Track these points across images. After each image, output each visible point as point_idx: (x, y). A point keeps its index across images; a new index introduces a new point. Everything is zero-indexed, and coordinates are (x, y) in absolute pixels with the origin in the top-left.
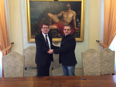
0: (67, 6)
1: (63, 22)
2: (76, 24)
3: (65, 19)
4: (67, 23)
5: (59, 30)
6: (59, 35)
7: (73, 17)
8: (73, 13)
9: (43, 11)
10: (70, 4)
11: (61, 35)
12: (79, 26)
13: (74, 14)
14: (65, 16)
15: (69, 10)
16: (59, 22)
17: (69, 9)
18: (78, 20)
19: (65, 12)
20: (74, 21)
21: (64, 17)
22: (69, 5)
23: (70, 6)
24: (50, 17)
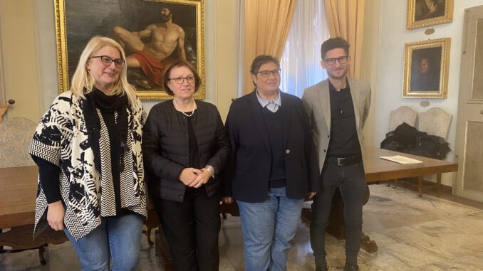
0: (163, 12)
1: (154, 51)
2: (187, 58)
3: (159, 44)
4: (165, 53)
5: (143, 69)
6: (146, 82)
7: (178, 40)
8: (177, 31)
9: (101, 21)
10: (170, 10)
11: (150, 84)
13: (179, 33)
14: (159, 37)
15: (167, 23)
16: (143, 51)
17: (167, 21)
18: (190, 49)
19: (158, 26)
20: (181, 50)
21: (155, 40)
22: (168, 12)
23: (170, 14)
24: (121, 36)
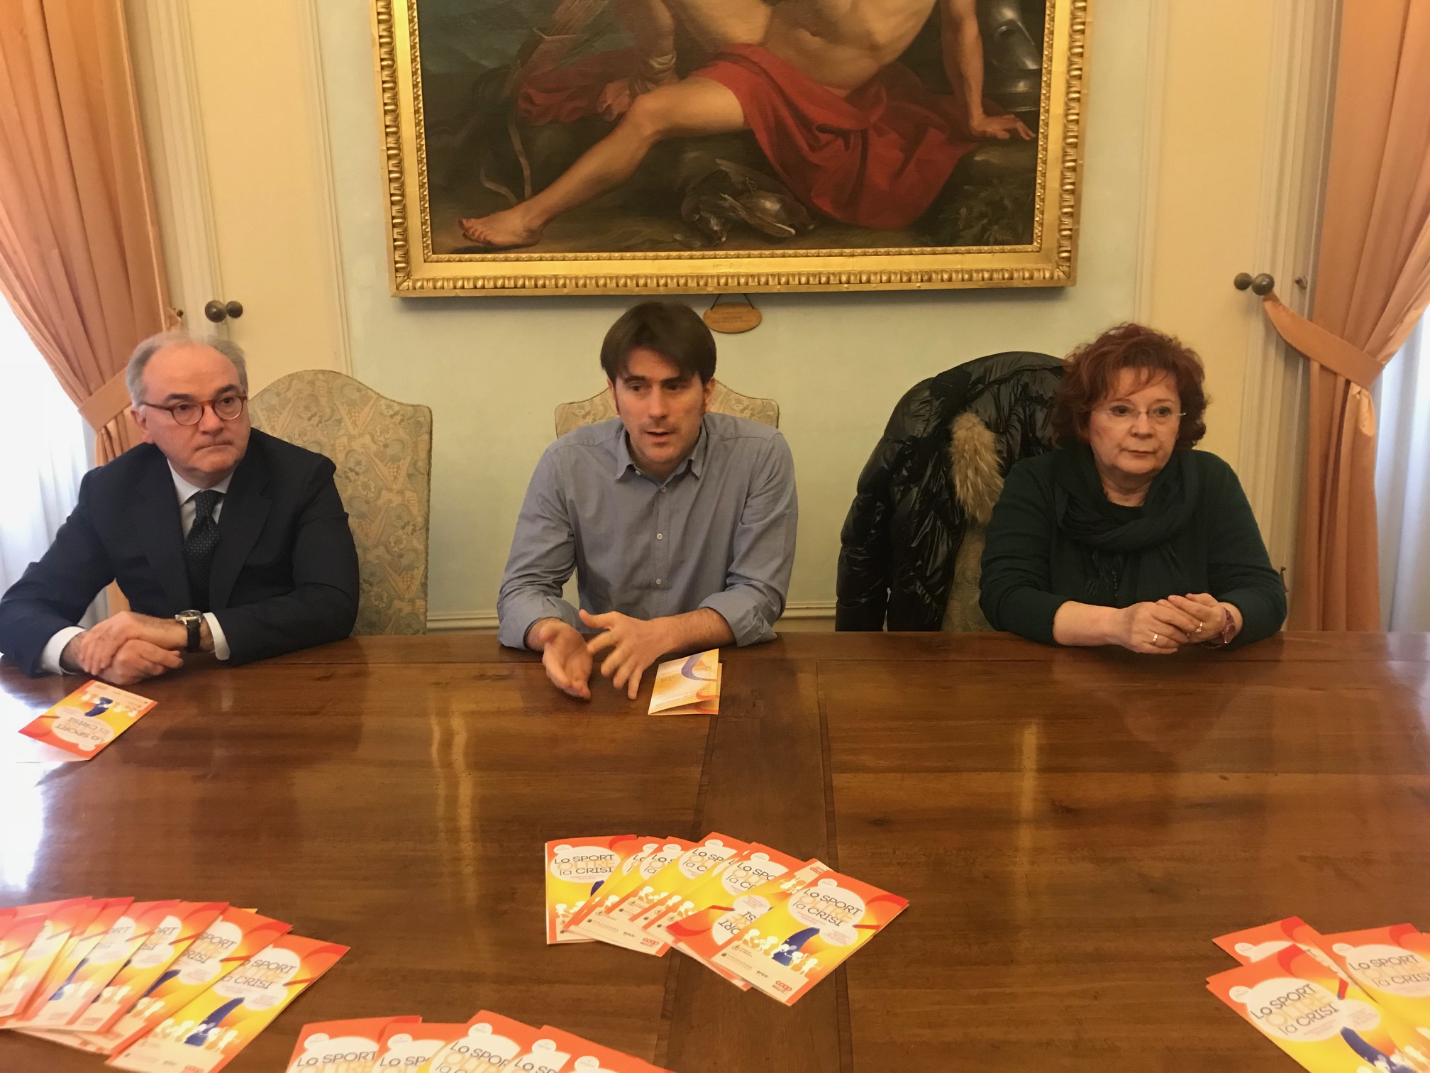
1: (815, 42)
2: (988, 68)
4: (873, 48)
12: (1022, 87)
